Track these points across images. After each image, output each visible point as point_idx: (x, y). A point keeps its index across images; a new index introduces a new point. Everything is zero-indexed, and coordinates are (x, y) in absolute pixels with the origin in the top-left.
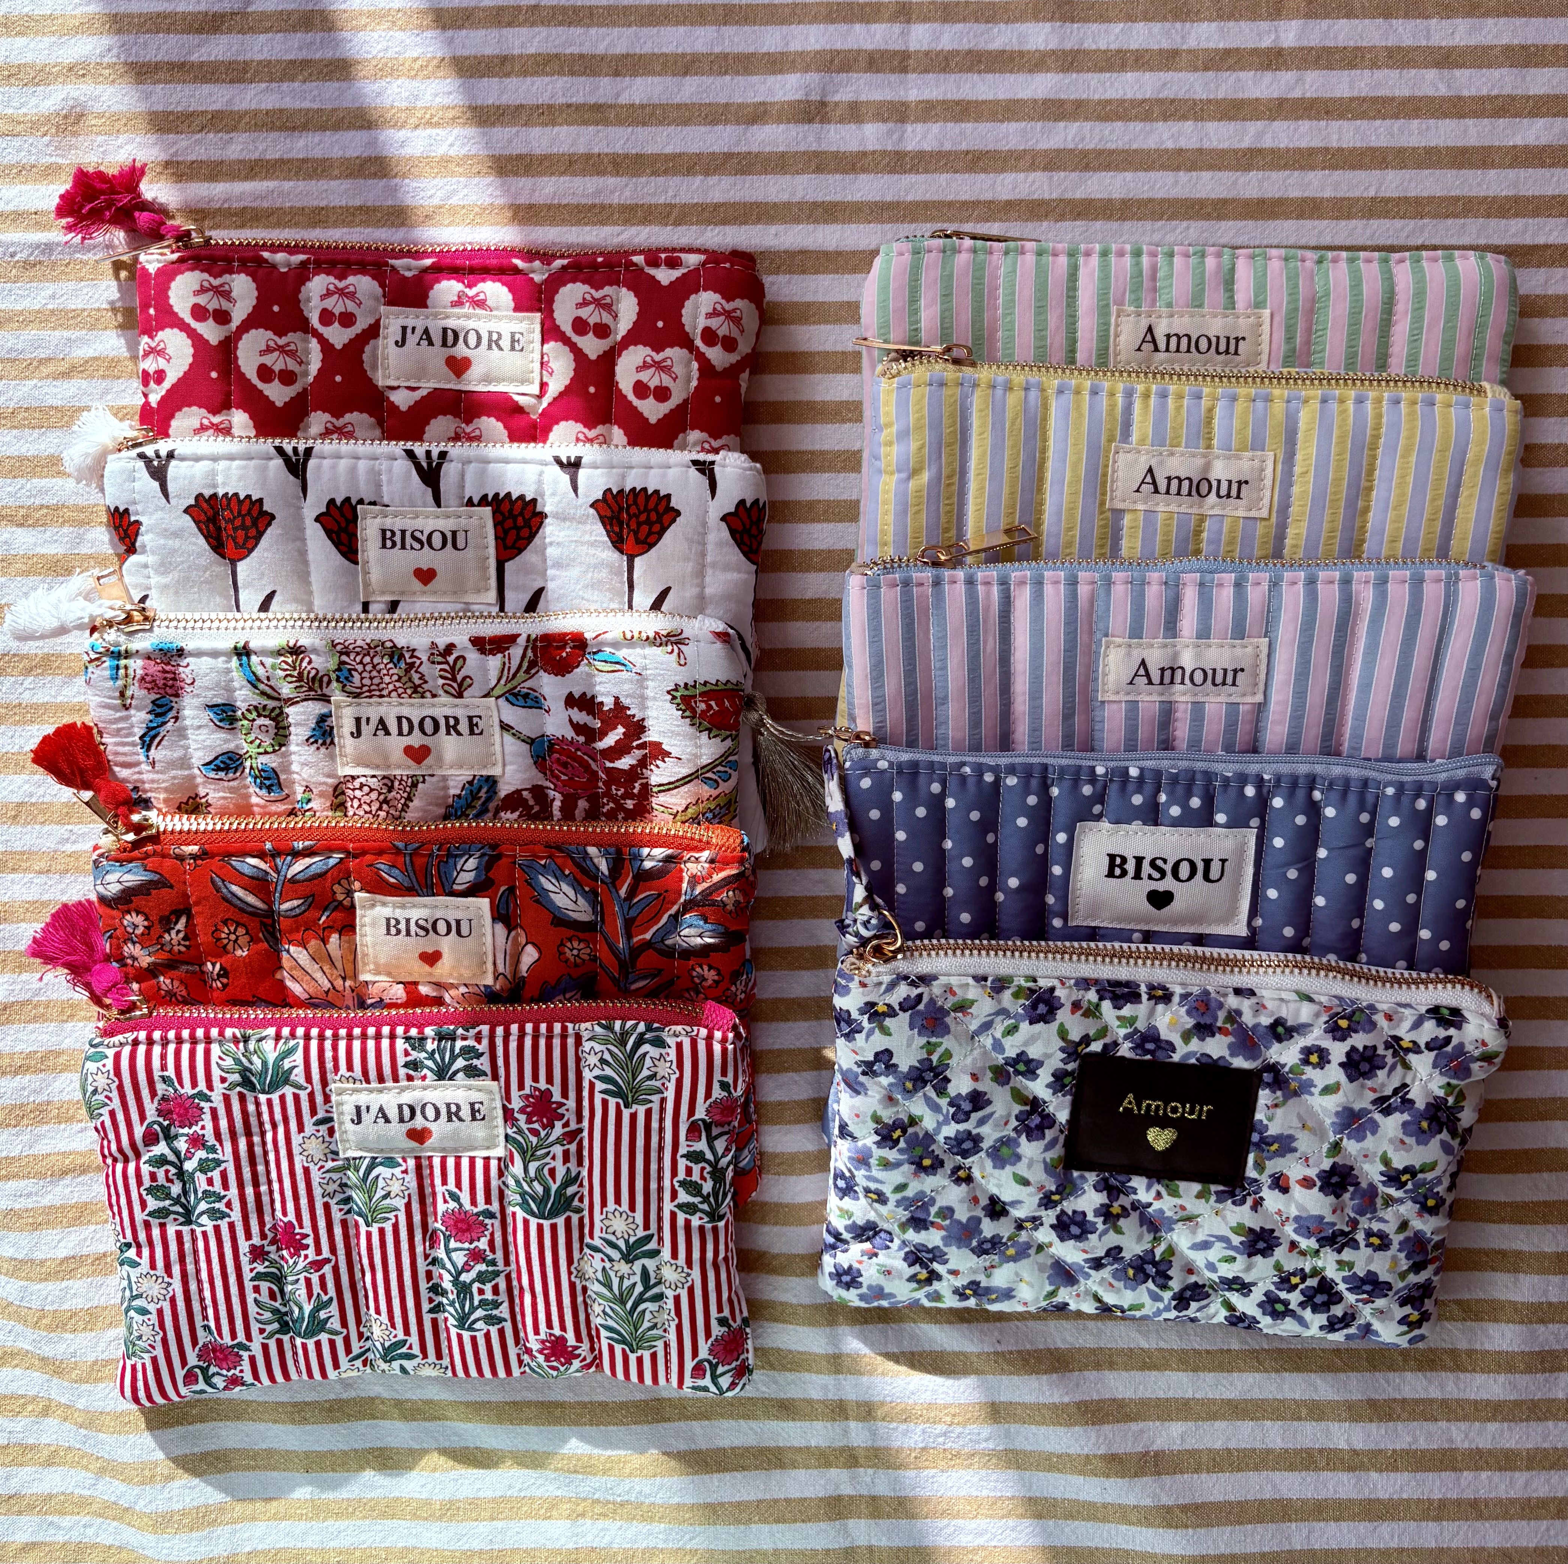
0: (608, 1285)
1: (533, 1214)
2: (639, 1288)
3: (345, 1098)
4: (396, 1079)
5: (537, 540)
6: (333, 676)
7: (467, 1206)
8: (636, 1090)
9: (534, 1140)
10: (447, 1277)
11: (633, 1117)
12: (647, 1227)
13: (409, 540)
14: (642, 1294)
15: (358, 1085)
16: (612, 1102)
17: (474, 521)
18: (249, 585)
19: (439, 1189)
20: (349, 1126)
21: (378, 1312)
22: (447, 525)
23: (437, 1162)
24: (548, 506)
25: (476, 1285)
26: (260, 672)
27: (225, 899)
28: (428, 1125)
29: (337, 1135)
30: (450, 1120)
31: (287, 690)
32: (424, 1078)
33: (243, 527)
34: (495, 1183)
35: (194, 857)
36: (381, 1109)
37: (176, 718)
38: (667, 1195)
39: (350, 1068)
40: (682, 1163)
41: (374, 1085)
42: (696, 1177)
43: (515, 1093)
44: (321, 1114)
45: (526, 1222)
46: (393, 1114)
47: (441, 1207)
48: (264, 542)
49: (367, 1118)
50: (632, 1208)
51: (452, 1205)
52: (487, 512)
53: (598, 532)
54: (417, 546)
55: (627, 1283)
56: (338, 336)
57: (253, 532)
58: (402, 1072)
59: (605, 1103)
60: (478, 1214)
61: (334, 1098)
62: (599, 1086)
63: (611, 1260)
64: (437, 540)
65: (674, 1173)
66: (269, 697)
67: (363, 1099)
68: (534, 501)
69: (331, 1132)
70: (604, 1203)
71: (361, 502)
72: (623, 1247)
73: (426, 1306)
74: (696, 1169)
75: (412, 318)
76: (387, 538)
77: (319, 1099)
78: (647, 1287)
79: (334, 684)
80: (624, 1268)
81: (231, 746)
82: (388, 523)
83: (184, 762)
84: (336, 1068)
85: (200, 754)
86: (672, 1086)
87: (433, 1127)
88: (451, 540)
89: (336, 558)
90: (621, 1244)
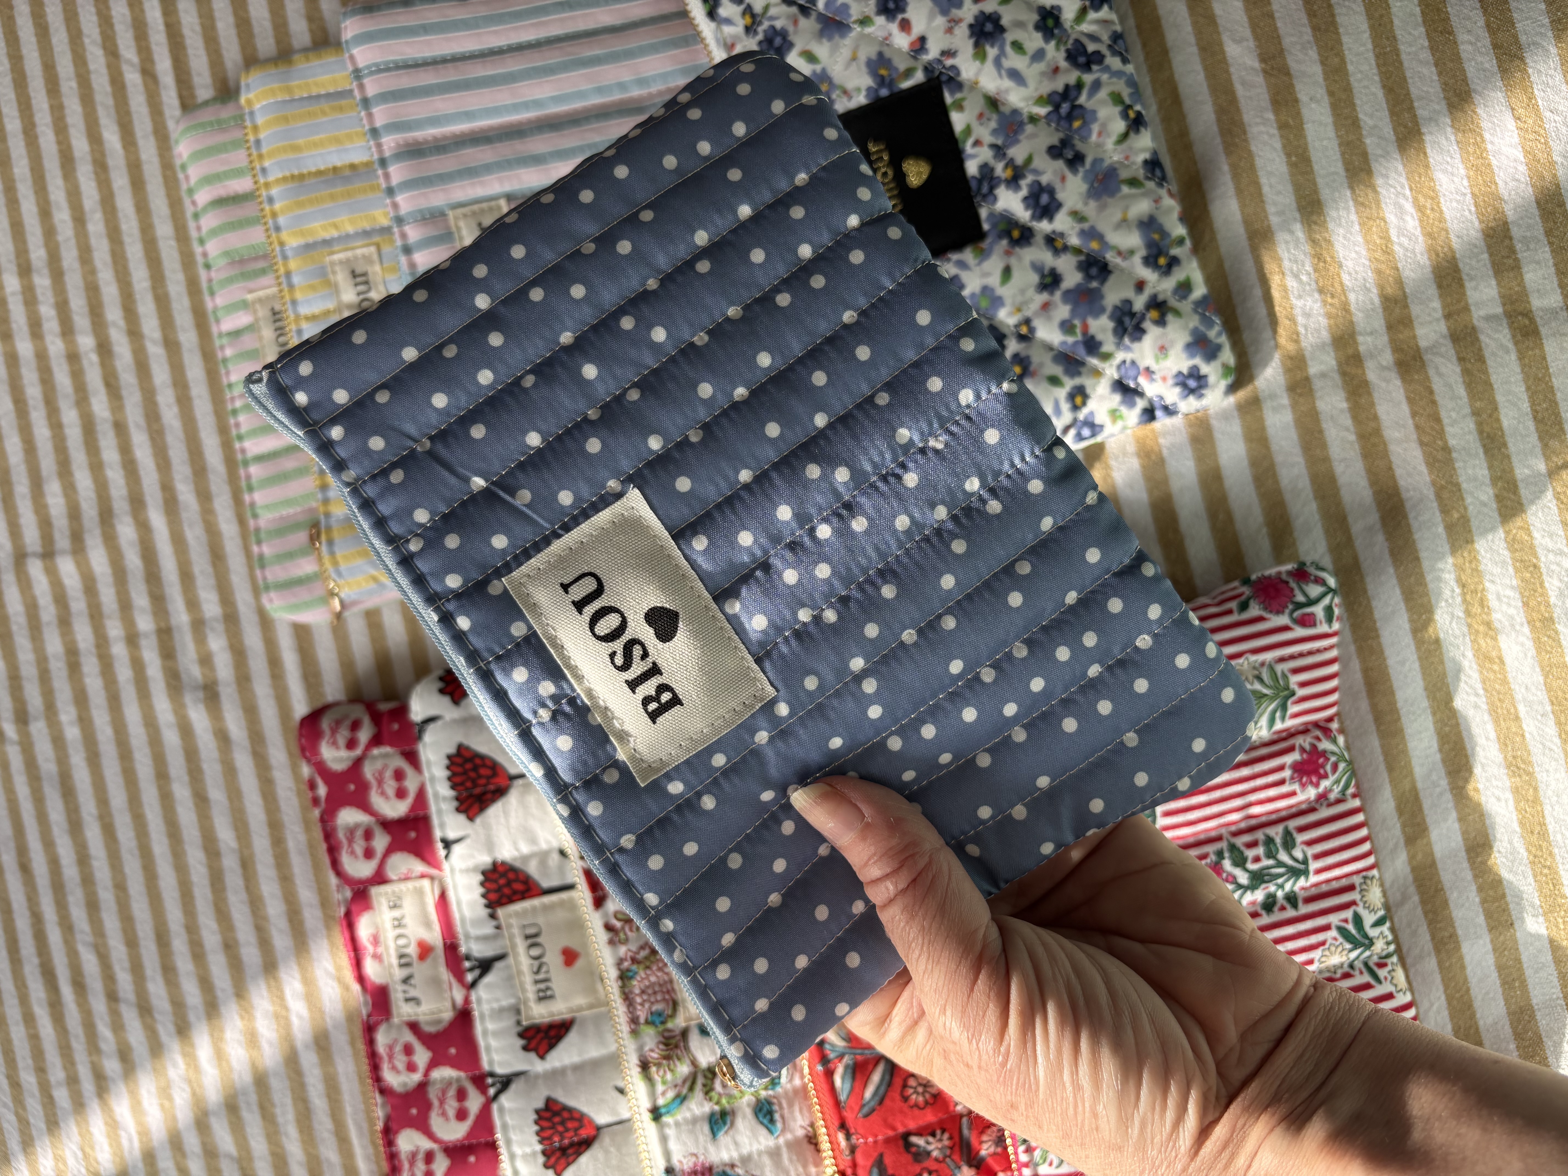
5: (518, 864)
6: (661, 1028)
13: (541, 976)
17: (513, 921)
18: (614, 1112)
22: (521, 946)
24: (485, 860)
26: (671, 1094)
27: (881, 1102)
31: (684, 1069)
33: (563, 1123)
35: (848, 1136)
37: (733, 1166)
48: (571, 1102)
52: (501, 912)
53: (495, 811)
54: (544, 969)
56: (422, 1056)
57: (566, 1115)
64: (535, 952)
66: (694, 1083)
68: (484, 873)
71: (519, 1023)
75: (397, 995)
76: (544, 996)
79: (670, 1025)
81: (748, 1112)
82: (531, 995)
83: (775, 1154)
85: (762, 1139)
88: (532, 939)
89: (572, 1037)
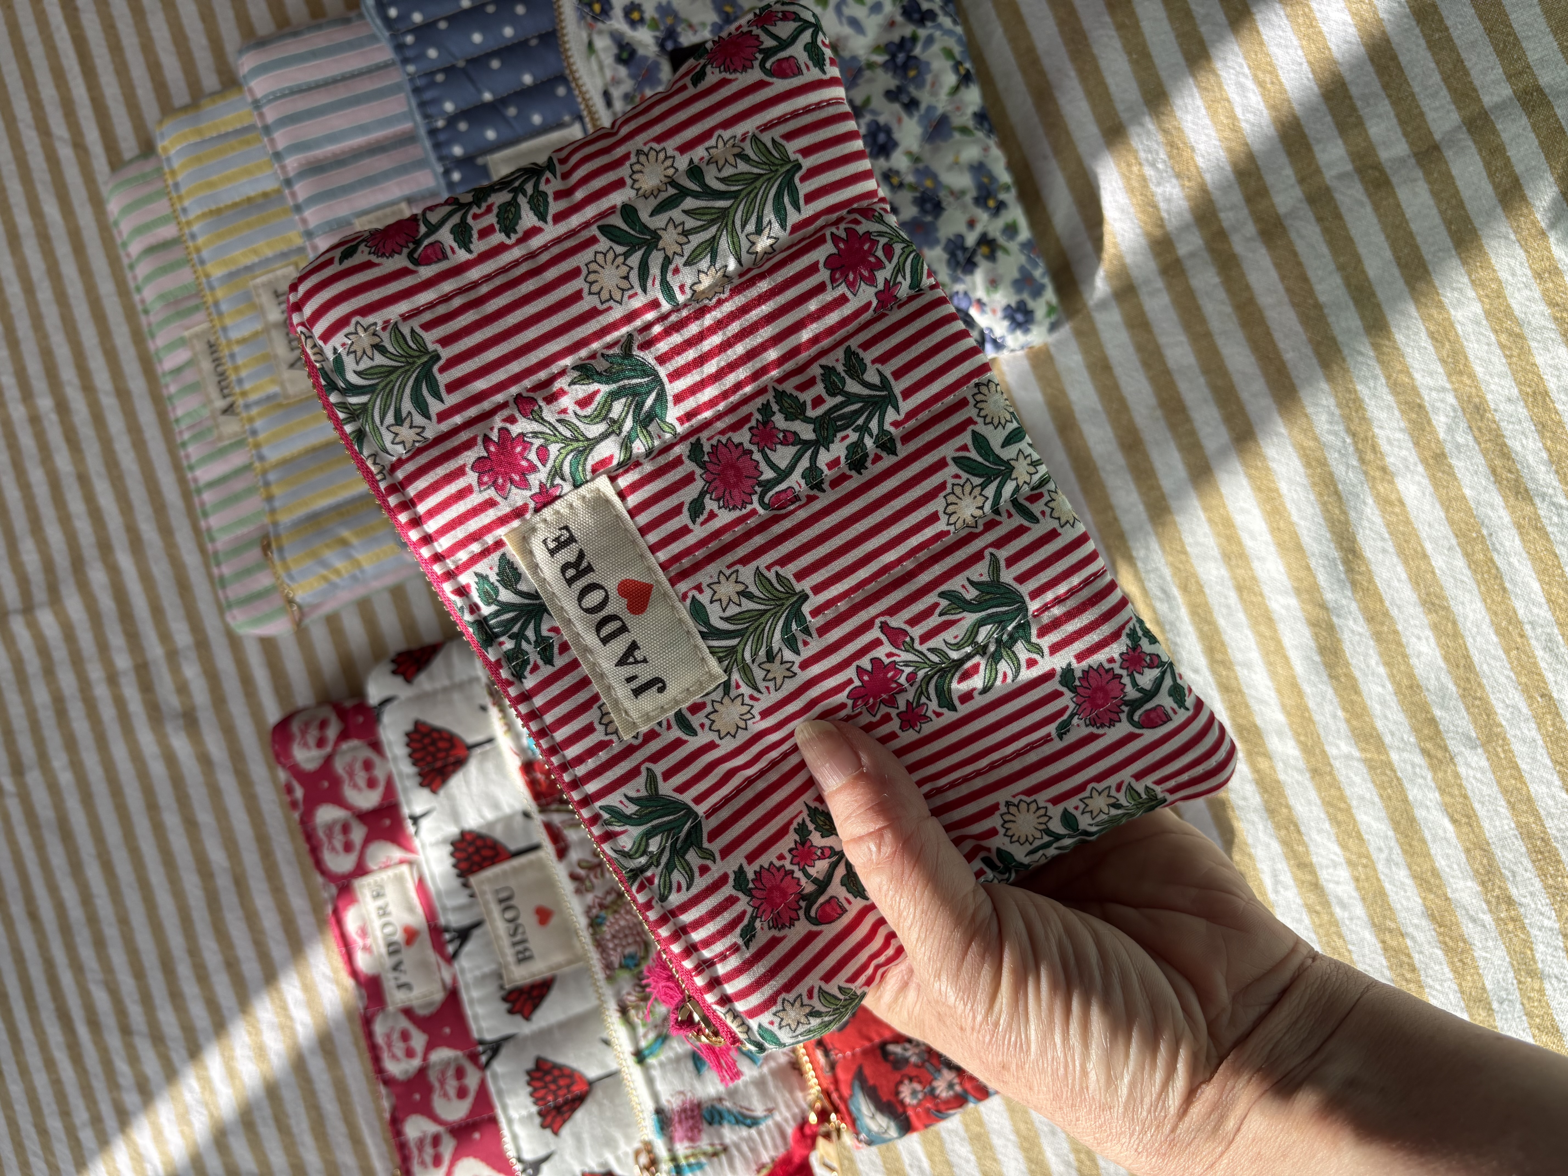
0: (711, 246)
1: (661, 397)
2: (689, 203)
3: (635, 715)
4: (574, 665)
7: (698, 485)
8: (408, 359)
9: (553, 449)
10: (824, 458)
11: (446, 341)
12: (593, 240)
14: (696, 195)
15: (609, 707)
16: (443, 379)
19: (699, 532)
20: (673, 690)
21: (933, 518)
23: (663, 555)
25: (811, 413)
28: (613, 593)
29: (697, 698)
30: (589, 569)
32: (555, 630)
34: (648, 467)
36: (622, 662)
38: (536, 242)
39: (588, 730)
40: (479, 246)
41: (595, 687)
42: (491, 219)
43: (504, 509)
44: (676, 733)
45: (679, 398)
46: (619, 646)
47: (725, 517)
49: (645, 674)
50: (575, 273)
51: (710, 505)
55: (690, 223)
58: (560, 662)
59: (452, 387)
60: (702, 465)
61: (644, 729)
62: (435, 407)
63: (667, 261)
65: (501, 248)
67: (622, 692)
69: (696, 708)
70: (593, 313)
72: (639, 254)
73: (888, 461)
74: (477, 226)
77: (654, 746)
78: (684, 193)
80: (670, 238)
84: (602, 745)
86: (377, 318)
87: (612, 585)
90: (635, 260)
